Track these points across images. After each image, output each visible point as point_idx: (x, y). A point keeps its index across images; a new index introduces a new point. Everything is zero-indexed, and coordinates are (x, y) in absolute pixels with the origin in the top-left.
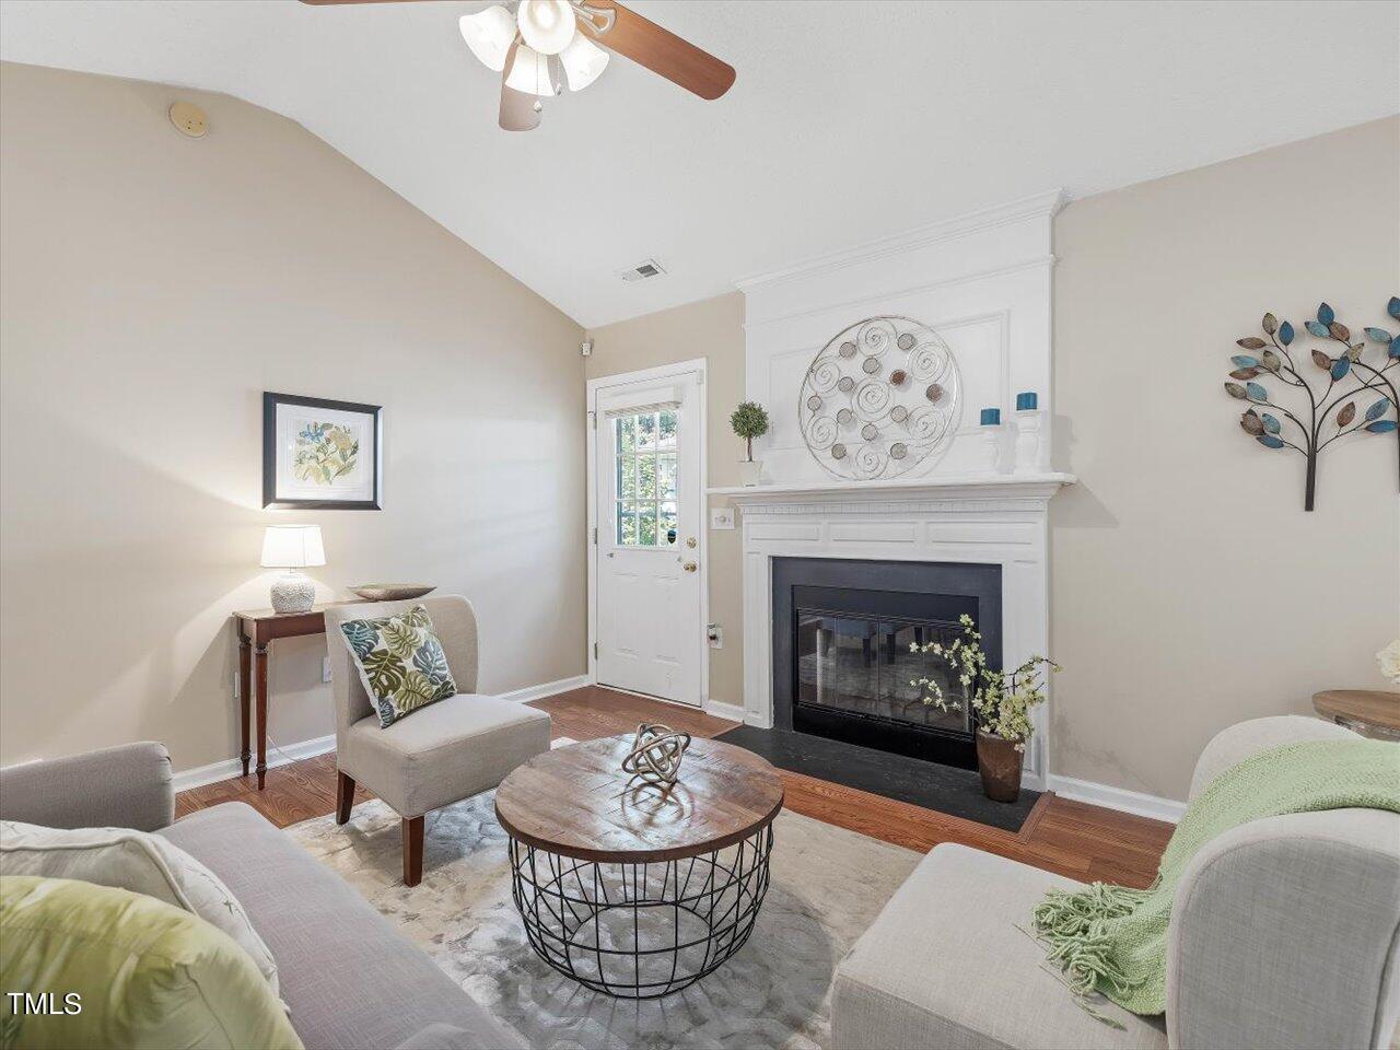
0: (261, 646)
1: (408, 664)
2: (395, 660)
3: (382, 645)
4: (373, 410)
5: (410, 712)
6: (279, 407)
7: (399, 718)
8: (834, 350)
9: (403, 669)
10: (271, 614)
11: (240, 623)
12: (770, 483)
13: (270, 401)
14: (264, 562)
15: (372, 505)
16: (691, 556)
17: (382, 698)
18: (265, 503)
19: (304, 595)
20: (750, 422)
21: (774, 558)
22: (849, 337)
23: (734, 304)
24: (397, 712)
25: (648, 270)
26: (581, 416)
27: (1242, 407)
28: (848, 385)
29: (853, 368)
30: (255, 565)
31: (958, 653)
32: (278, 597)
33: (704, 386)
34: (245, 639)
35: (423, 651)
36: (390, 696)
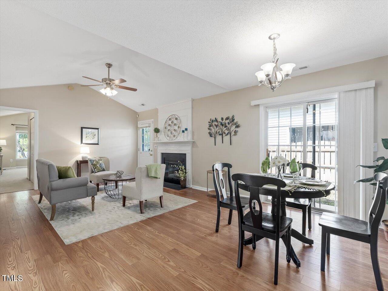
0: (80, 165)
1: (98, 166)
2: (96, 165)
3: (94, 163)
4: (98, 129)
5: (98, 172)
6: (83, 129)
7: (96, 172)
8: (168, 119)
9: (97, 166)
10: (82, 160)
11: (77, 161)
12: (161, 141)
13: (82, 128)
14: (81, 153)
15: (98, 144)
16: (152, 153)
17: (94, 170)
18: (81, 144)
19: (86, 157)
20: (157, 131)
21: (162, 153)
22: (170, 117)
23: (156, 110)
24: (96, 171)
25: (143, 105)
26: (137, 128)
27: (209, 131)
28: (169, 125)
29: (170, 122)
30: (80, 153)
31: (179, 167)
32: (83, 158)
33: (153, 124)
34: (78, 164)
35: (100, 164)
36: (95, 169)
